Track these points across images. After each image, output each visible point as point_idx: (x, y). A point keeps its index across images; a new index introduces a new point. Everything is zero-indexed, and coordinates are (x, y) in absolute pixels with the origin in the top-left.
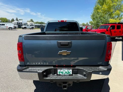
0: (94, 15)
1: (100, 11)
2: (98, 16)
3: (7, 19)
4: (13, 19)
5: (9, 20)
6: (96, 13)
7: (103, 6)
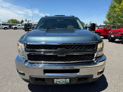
0: (110, 14)
1: (117, 9)
2: (115, 15)
3: (17, 21)
4: (22, 20)
5: (19, 21)
6: (112, 12)
7: (121, 4)
